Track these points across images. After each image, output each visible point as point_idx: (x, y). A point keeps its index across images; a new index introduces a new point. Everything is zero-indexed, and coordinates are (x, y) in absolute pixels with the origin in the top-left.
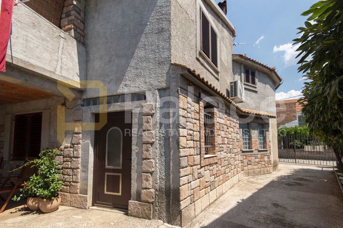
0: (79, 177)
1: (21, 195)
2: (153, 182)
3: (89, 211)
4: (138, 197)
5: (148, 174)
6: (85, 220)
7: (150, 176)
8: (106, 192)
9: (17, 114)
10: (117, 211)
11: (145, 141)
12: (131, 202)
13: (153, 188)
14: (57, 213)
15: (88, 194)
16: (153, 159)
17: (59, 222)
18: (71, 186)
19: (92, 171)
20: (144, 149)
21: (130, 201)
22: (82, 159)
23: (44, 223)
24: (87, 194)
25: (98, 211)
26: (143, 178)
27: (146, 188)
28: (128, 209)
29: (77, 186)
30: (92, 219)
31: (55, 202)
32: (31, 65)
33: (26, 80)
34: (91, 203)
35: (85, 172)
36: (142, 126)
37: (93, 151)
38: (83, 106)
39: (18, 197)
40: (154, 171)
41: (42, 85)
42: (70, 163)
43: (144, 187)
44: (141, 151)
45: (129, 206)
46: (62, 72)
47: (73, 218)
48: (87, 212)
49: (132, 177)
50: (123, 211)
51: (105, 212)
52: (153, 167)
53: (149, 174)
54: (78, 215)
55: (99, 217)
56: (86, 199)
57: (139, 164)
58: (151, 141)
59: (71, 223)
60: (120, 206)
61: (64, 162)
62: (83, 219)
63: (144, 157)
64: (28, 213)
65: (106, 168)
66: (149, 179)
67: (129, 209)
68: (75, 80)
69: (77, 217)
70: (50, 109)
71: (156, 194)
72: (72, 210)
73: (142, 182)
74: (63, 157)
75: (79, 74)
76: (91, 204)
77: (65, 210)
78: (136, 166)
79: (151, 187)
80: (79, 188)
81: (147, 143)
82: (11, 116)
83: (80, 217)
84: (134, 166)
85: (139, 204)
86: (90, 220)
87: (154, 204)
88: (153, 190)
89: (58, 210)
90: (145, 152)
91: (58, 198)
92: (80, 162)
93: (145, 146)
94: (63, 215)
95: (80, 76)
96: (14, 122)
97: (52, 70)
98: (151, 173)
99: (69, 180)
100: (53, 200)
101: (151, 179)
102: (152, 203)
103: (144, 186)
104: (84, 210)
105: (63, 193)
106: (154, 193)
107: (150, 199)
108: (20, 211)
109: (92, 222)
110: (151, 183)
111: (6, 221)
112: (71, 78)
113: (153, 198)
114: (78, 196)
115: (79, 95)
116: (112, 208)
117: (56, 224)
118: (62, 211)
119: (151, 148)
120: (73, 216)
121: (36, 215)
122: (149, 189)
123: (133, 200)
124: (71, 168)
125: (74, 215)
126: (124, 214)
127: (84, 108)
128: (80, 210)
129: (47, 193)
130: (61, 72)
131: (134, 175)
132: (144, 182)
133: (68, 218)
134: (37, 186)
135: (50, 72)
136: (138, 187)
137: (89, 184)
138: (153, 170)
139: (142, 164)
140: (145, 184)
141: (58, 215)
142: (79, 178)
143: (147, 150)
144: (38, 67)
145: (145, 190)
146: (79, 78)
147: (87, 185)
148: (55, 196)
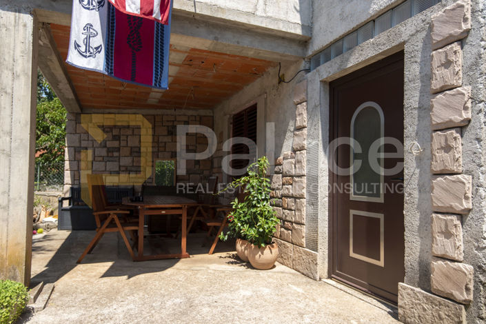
0: (304, 213)
1: (228, 233)
2: (466, 242)
3: (320, 285)
4: (424, 280)
5: (449, 217)
6: (306, 298)
7: (458, 223)
8: (352, 254)
9: (234, 113)
10: (375, 302)
11: (439, 121)
12: (405, 289)
13: (466, 259)
14: (269, 274)
15: (319, 250)
16: (468, 172)
17: (266, 287)
18: (293, 231)
19: (327, 205)
20: (436, 146)
21: (400, 283)
22: (308, 179)
23: (246, 281)
24: (317, 251)
25: (336, 290)
26: (436, 228)
27: (443, 258)
28: (396, 303)
29: (301, 230)
30: (319, 300)
31: (268, 254)
32: (220, 9)
33: (216, 39)
34: (326, 270)
35: (313, 205)
36: (431, 78)
37: (326, 162)
38: (308, 71)
39: (225, 235)
40: (469, 210)
41: (238, 43)
42: (290, 186)
43: (439, 253)
44: (428, 152)
45: (399, 296)
46: (267, 9)
47: (289, 288)
48: (315, 286)
49: (406, 223)
50: (388, 306)
51: (348, 296)
52: (467, 198)
53: (454, 218)
54: (298, 285)
55: (334, 301)
56: (316, 260)
57: (425, 189)
58: (457, 118)
59: (281, 295)
60: (382, 293)
61: (283, 184)
62: (303, 294)
63: (437, 167)
64: (236, 263)
65: (351, 199)
66: (454, 231)
67: (400, 303)
68: (290, 19)
69: (294, 287)
70: (266, 93)
71: (478, 283)
72: (293, 274)
73: (433, 239)
74: (283, 176)
75: (298, 8)
76: (326, 274)
77: (282, 272)
78: (416, 194)
79: (461, 258)
80: (304, 235)
81: (446, 127)
82: (228, 116)
83: (300, 290)
84: (410, 194)
85: (427, 298)
86: (314, 300)
87: (473, 308)
88: (468, 268)
89: (274, 270)
90: (440, 155)
91: (273, 247)
92: (305, 185)
93: (439, 138)
94: (277, 279)
95: (300, 12)
96: (232, 126)
97: (250, 10)
98: (462, 216)
99: (290, 219)
100: (264, 249)
101: (460, 232)
102: (466, 304)
103: (438, 251)
104: (311, 280)
105: (283, 242)
106: (472, 277)
107: (459, 289)
108: (230, 257)
109: (316, 305)
110: (460, 243)
111: (209, 266)
112: (282, 17)
113: (467, 289)
114: (304, 251)
115: (300, 50)
116: (365, 293)
117: (261, 288)
118: (278, 272)
119: (460, 141)
120: (290, 285)
121: (243, 268)
122: (453, 261)
123: (410, 283)
124: (292, 197)
125: (293, 284)
126: (389, 313)
127: (309, 75)
128: (305, 279)
129: (253, 232)
130: (265, 10)
131: (412, 218)
132: (440, 239)
133: (282, 285)
134: (242, 219)
135: (248, 14)
136: (422, 251)
137: (320, 230)
138: (467, 205)
139: (432, 188)
140: (442, 245)
141: (269, 277)
142: (305, 217)
143: (448, 148)
144: (229, 10)
145: (440, 262)
146: (298, 16)
147: (317, 231)
148: (267, 243)
